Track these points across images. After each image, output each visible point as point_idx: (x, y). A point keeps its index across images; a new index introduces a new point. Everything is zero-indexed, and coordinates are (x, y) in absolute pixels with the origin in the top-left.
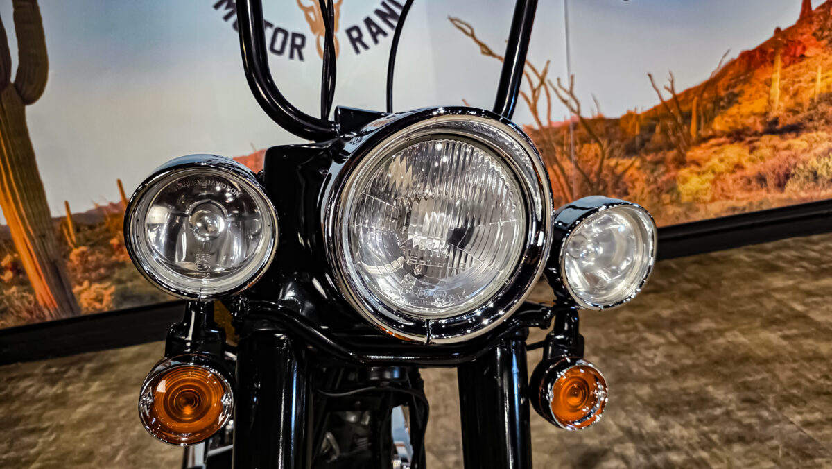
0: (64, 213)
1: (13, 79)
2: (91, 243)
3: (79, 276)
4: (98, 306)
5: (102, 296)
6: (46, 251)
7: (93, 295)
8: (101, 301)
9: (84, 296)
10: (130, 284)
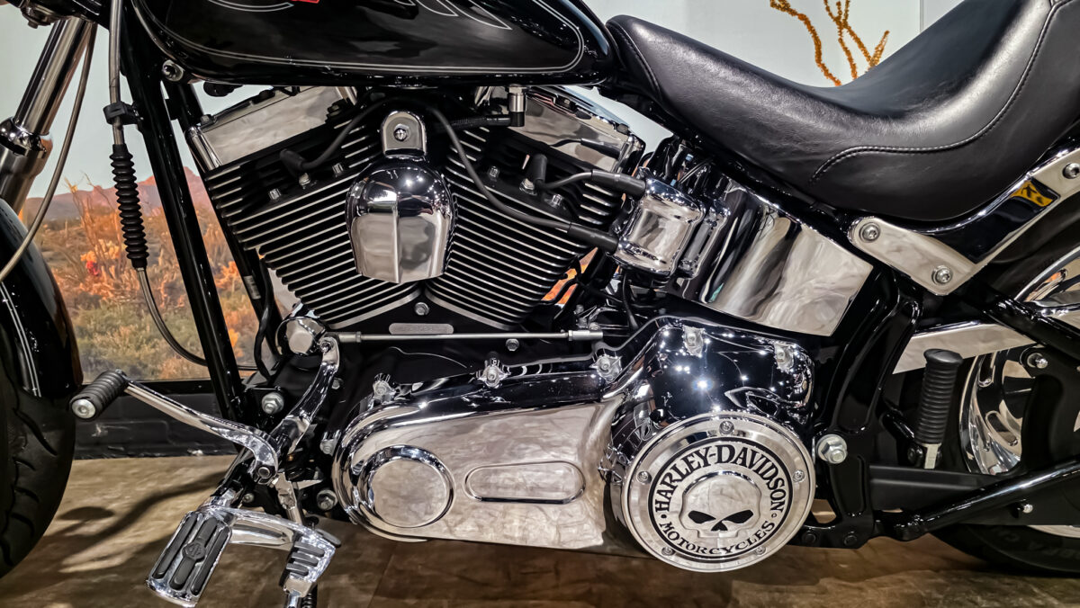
10: (98, 339)
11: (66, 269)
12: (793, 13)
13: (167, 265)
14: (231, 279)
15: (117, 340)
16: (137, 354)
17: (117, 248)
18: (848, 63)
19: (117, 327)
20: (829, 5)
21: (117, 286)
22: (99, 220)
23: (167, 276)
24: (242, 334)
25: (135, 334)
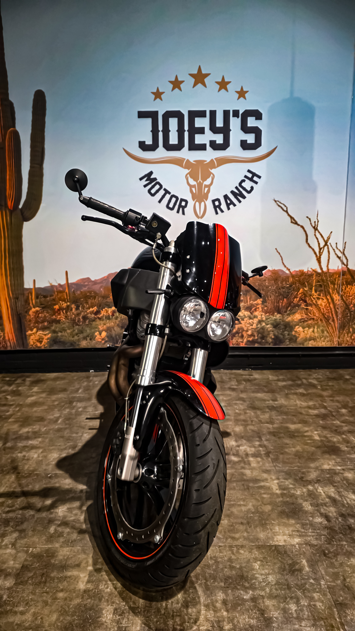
0: (32, 286)
1: (20, 207)
2: (43, 306)
3: (32, 325)
4: (39, 345)
5: (43, 339)
6: (16, 307)
7: (37, 338)
8: (41, 342)
9: (32, 337)
10: (60, 334)
11: (49, 311)
12: (299, 225)
13: (83, 310)
14: (104, 315)
15: (66, 334)
16: (73, 339)
17: (66, 304)
18: (317, 243)
19: (66, 330)
20: (312, 222)
21: (66, 317)
22: (60, 295)
23: (82, 313)
24: (107, 333)
25: (72, 332)
